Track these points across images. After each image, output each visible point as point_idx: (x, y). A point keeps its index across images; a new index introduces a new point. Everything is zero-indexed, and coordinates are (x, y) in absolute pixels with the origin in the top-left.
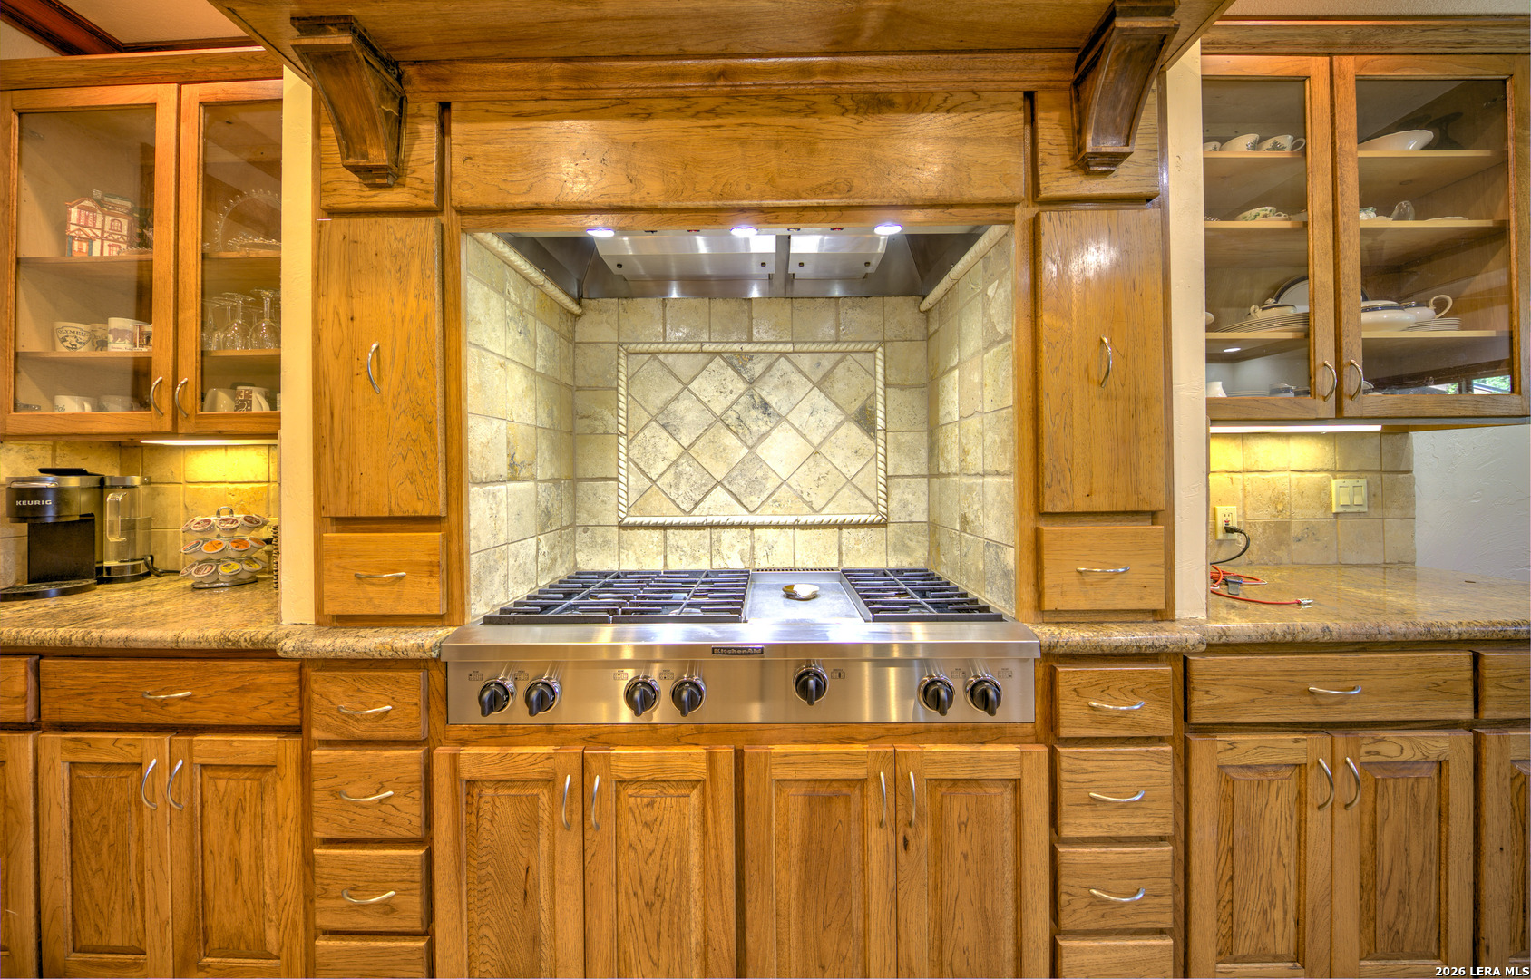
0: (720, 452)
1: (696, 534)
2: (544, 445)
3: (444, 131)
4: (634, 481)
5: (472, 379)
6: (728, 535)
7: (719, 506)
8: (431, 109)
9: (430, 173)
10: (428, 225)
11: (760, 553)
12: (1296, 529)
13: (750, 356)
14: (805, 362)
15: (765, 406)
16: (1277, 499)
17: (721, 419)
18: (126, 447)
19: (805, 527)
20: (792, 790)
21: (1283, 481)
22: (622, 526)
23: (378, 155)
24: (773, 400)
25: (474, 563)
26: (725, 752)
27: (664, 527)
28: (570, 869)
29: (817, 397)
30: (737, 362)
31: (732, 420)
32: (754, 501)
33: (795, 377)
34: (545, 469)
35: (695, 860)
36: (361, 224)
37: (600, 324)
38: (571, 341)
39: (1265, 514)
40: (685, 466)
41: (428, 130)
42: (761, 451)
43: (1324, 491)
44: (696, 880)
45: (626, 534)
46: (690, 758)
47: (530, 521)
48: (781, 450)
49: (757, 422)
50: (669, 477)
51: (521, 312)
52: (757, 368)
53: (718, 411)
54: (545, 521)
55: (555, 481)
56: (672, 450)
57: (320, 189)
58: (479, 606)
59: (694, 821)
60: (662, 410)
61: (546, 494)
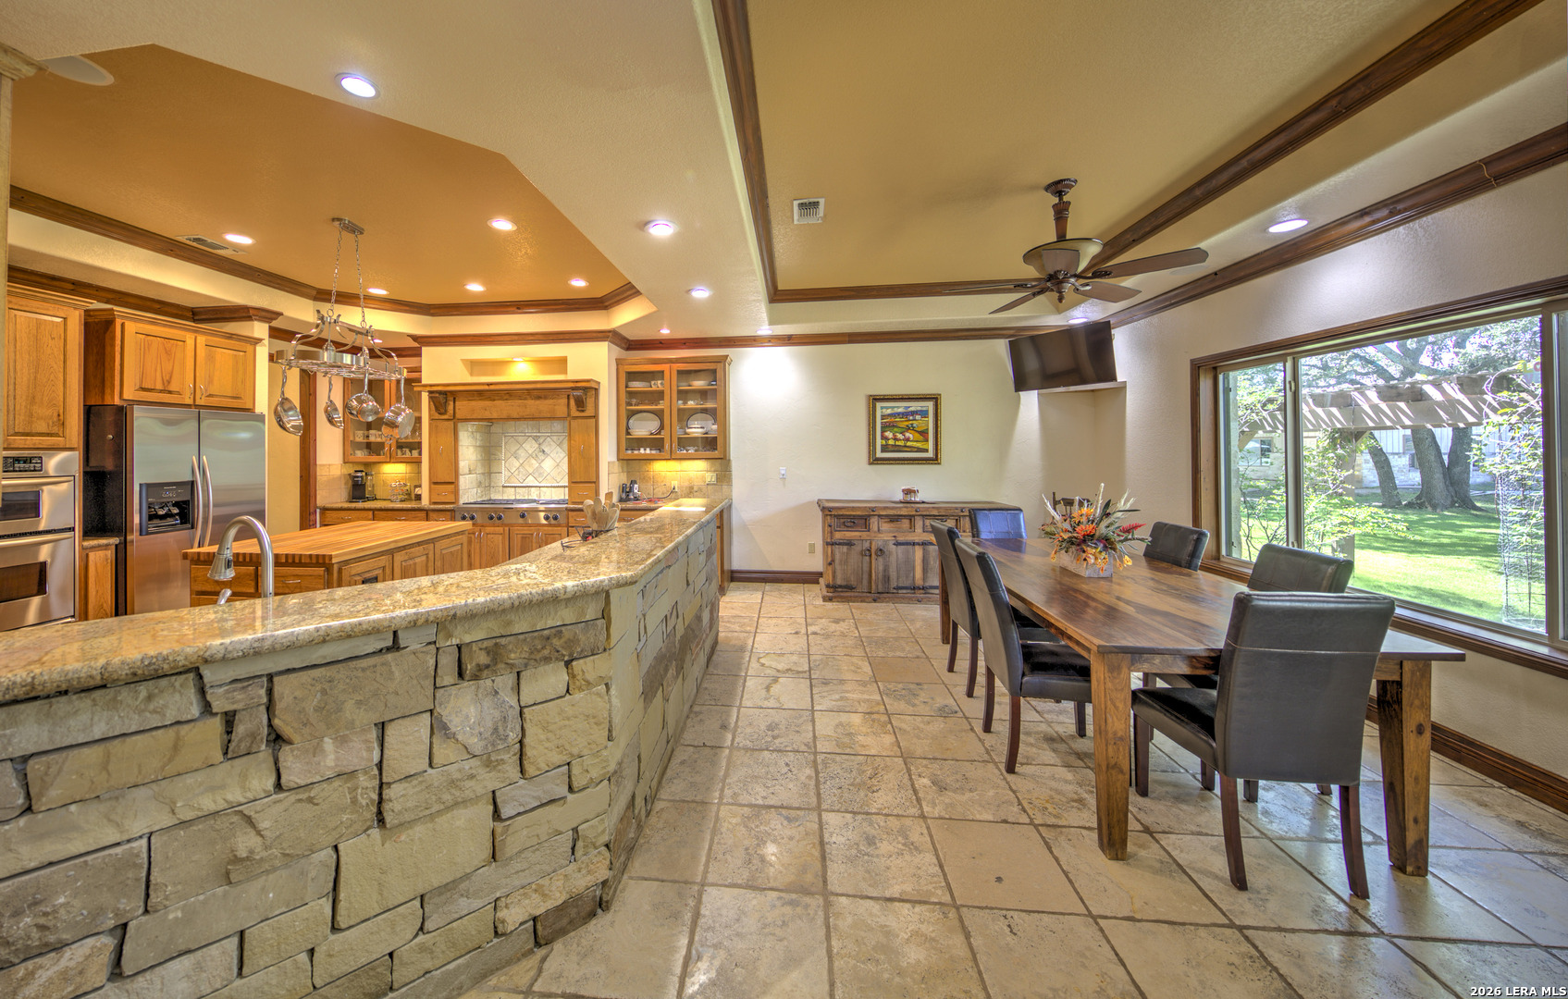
0: (530, 465)
1: (524, 489)
2: (479, 464)
3: (454, 403)
4: (508, 474)
5: (460, 453)
6: (533, 489)
7: (530, 481)
8: (452, 399)
9: (452, 412)
10: (452, 423)
11: (542, 494)
12: (695, 489)
13: (539, 437)
14: (555, 438)
15: (544, 451)
16: (690, 480)
17: (531, 455)
18: (367, 465)
19: (554, 487)
20: (519, 536)
21: (692, 474)
22: (503, 487)
23: (442, 411)
24: (546, 450)
25: (461, 492)
26: (507, 529)
27: (515, 487)
28: (478, 551)
29: (558, 449)
30: (536, 439)
31: (534, 455)
32: (540, 479)
33: (552, 443)
34: (480, 470)
35: (501, 549)
36: (438, 422)
37: (496, 428)
38: (489, 433)
39: (686, 484)
40: (521, 469)
41: (452, 403)
42: (543, 465)
43: (703, 477)
44: (501, 553)
45: (505, 489)
46: (500, 529)
47: (474, 484)
48: (548, 464)
49: (541, 456)
50: (517, 472)
51: (472, 433)
52: (541, 441)
53: (530, 452)
54: (480, 484)
55: (483, 474)
56: (517, 464)
57: (430, 415)
58: (461, 502)
59: (500, 542)
60: (515, 453)
61: (480, 478)
